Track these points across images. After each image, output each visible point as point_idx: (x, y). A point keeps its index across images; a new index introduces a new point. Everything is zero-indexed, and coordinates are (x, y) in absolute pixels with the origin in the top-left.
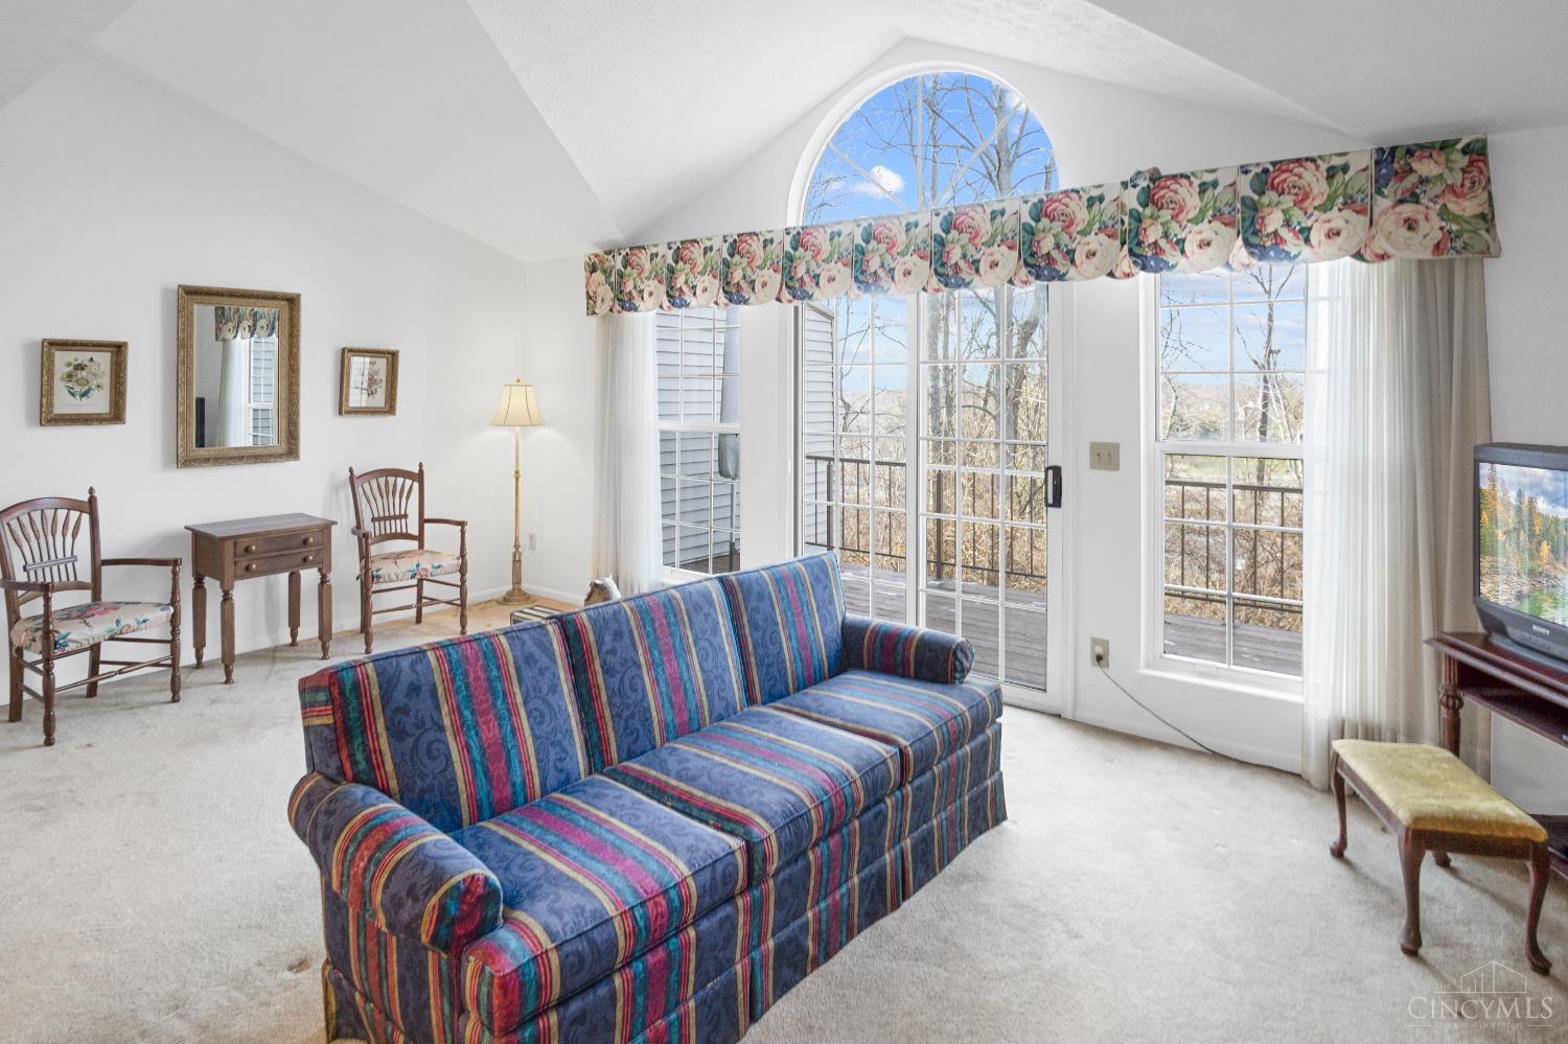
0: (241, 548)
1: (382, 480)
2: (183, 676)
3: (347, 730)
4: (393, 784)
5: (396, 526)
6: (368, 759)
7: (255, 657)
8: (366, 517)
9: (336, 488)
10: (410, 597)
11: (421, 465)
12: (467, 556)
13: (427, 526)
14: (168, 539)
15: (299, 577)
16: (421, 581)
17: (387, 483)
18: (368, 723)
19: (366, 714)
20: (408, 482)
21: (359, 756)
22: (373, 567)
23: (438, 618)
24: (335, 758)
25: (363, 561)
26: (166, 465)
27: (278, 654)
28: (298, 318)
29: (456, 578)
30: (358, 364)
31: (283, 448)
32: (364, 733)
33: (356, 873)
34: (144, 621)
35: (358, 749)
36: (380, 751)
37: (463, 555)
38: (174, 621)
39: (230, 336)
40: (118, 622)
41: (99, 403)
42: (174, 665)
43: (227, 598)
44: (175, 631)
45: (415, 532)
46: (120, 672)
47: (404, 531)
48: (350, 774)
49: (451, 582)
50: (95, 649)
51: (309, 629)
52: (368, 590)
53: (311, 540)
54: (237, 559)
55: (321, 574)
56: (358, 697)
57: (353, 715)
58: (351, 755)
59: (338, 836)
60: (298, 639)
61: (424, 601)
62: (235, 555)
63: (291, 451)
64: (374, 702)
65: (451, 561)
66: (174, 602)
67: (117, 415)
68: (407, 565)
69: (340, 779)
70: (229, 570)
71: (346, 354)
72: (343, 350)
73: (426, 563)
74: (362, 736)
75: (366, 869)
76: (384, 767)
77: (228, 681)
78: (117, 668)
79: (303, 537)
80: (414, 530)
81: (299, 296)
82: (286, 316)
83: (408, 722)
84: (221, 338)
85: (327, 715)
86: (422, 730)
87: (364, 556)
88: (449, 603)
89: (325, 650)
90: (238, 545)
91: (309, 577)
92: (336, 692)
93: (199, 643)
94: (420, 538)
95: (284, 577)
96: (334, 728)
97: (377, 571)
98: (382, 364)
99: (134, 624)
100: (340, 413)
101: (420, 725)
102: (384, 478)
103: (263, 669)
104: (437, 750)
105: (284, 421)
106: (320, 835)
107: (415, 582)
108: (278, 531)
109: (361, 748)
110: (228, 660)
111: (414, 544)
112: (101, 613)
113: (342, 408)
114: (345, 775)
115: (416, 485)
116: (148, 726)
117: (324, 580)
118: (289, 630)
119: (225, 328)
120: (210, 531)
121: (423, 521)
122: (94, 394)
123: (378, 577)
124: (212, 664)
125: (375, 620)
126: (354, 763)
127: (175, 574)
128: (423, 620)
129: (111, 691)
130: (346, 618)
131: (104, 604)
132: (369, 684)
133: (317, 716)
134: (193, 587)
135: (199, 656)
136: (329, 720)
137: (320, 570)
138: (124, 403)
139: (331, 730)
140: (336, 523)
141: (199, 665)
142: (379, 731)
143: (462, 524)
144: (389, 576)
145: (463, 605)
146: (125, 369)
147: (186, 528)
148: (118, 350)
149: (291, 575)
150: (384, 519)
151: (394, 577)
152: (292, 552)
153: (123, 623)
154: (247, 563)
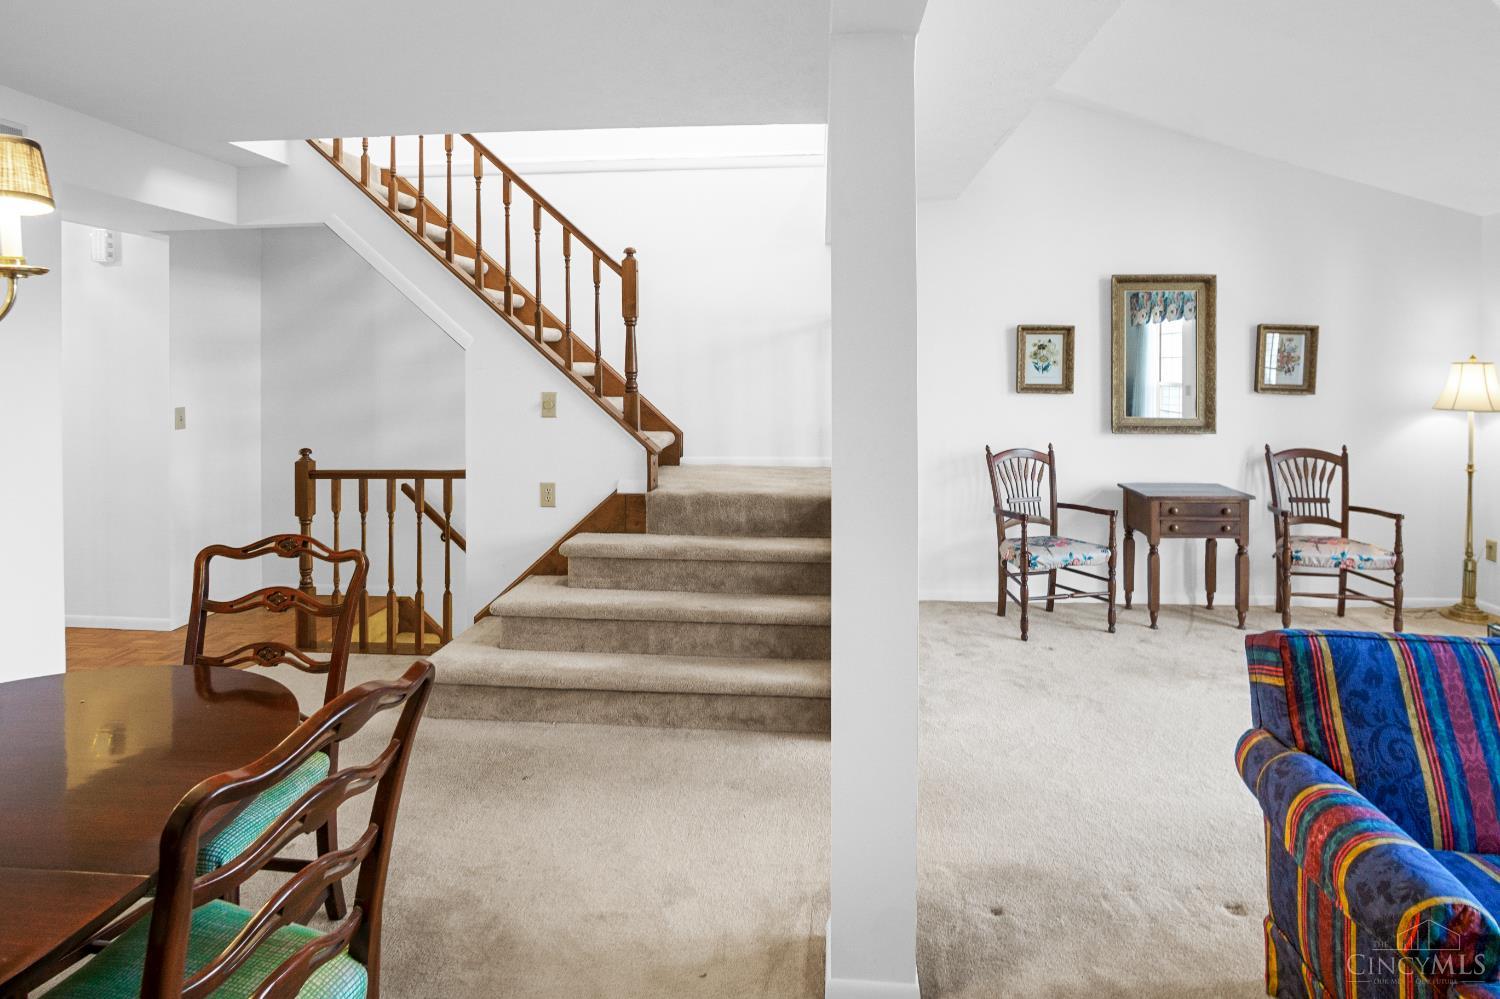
0: (1166, 508)
1: (1300, 460)
2: (1117, 611)
3: (1299, 698)
4: (1349, 769)
5: (1315, 510)
6: (1321, 733)
7: (1176, 610)
8: (1284, 496)
9: (1250, 465)
10: (1332, 585)
11: (1344, 448)
12: (1403, 554)
13: (1351, 514)
14: (1105, 493)
15: (1215, 544)
16: (1344, 572)
17: (1305, 463)
18: (1321, 697)
19: (1319, 687)
20: (1330, 466)
21: (1312, 728)
22: (1293, 547)
23: (1365, 615)
24: (1285, 720)
25: (1281, 540)
26: (1103, 430)
27: (1195, 613)
28: (1214, 298)
29: (1390, 576)
30: (1273, 341)
31: (1201, 421)
32: (1316, 705)
33: (1313, 843)
34: (1090, 558)
35: (1311, 721)
36: (1335, 730)
37: (1398, 551)
38: (1111, 563)
39: (1143, 321)
40: (1071, 554)
41: (1055, 376)
42: (1111, 600)
43: (1153, 552)
44: (1112, 571)
45: (1338, 519)
46: (1072, 596)
47: (1325, 515)
48: (1301, 742)
49: (1381, 579)
50: (1052, 573)
51: (1225, 596)
52: (1286, 570)
53: (1229, 511)
54: (1162, 518)
55: (1239, 545)
56: (1311, 666)
57: (1305, 685)
58: (1303, 724)
59: (1292, 799)
60: (1214, 603)
61: (1347, 593)
62: (1161, 515)
63: (1208, 424)
64: (1328, 678)
65: (1382, 555)
66: (1111, 547)
67: (1067, 386)
68: (1329, 553)
69: (1289, 743)
70: (1156, 527)
71: (1261, 331)
72: (1259, 327)
73: (1352, 554)
74: (1315, 709)
75: (1325, 844)
76: (1338, 747)
77: (1153, 626)
78: (1070, 592)
79: (1222, 506)
80: (1337, 517)
81: (1214, 277)
82: (1202, 298)
83: (1368, 709)
84: (1135, 323)
85: (1278, 676)
86: (1382, 723)
87: (1282, 535)
88: (1379, 601)
89: (1241, 620)
90: (1163, 505)
91: (1226, 547)
92: (1287, 656)
93: (1129, 588)
94: (1344, 526)
95: (1201, 543)
96: (1285, 690)
97: (1297, 552)
98: (1300, 341)
99: (1081, 558)
100: (1256, 390)
101: (1380, 716)
102: (1302, 459)
103: (1182, 623)
104: (1401, 750)
105: (1202, 396)
106: (1271, 790)
107: (1337, 571)
108: (1200, 498)
109: (1314, 720)
110: (1153, 607)
111: (1337, 532)
112: (1059, 545)
113: (1258, 385)
114: (1295, 741)
115: (1339, 469)
116: (1092, 647)
117: (1241, 552)
118: (1205, 593)
119: (1139, 314)
120: (1139, 490)
121: (1347, 508)
122: (1052, 368)
123: (1298, 558)
124: (1139, 608)
125: (1293, 601)
126: (1306, 733)
127: (1112, 523)
128: (1346, 612)
129: (1063, 611)
130: (1263, 593)
131: (1061, 539)
132: (1322, 657)
133: (1266, 674)
134: (1124, 537)
135: (1128, 599)
136: (1280, 682)
137: (1237, 541)
138: (1072, 375)
139: (1282, 692)
140: (1253, 498)
141: (1128, 606)
142: (1333, 708)
143: (1398, 518)
144: (1310, 559)
145: (1398, 607)
146: (1073, 348)
147: (1119, 485)
148: (1068, 332)
149: (1209, 541)
150: (1303, 500)
151: (1315, 562)
152: (1211, 519)
153: (1074, 557)
154: (1170, 524)
